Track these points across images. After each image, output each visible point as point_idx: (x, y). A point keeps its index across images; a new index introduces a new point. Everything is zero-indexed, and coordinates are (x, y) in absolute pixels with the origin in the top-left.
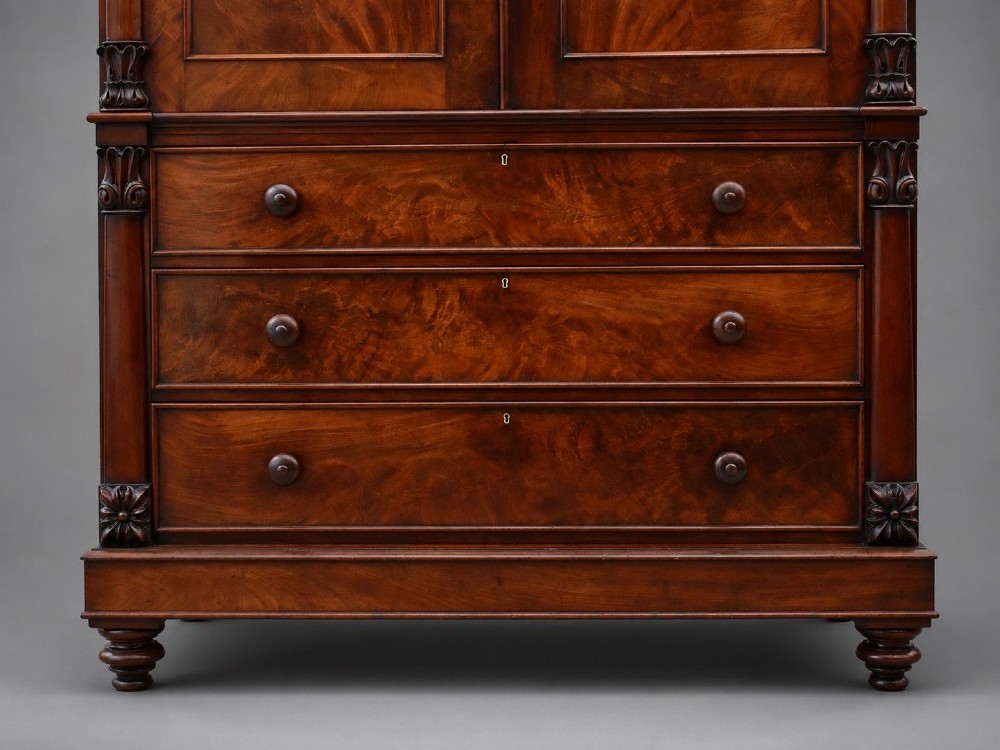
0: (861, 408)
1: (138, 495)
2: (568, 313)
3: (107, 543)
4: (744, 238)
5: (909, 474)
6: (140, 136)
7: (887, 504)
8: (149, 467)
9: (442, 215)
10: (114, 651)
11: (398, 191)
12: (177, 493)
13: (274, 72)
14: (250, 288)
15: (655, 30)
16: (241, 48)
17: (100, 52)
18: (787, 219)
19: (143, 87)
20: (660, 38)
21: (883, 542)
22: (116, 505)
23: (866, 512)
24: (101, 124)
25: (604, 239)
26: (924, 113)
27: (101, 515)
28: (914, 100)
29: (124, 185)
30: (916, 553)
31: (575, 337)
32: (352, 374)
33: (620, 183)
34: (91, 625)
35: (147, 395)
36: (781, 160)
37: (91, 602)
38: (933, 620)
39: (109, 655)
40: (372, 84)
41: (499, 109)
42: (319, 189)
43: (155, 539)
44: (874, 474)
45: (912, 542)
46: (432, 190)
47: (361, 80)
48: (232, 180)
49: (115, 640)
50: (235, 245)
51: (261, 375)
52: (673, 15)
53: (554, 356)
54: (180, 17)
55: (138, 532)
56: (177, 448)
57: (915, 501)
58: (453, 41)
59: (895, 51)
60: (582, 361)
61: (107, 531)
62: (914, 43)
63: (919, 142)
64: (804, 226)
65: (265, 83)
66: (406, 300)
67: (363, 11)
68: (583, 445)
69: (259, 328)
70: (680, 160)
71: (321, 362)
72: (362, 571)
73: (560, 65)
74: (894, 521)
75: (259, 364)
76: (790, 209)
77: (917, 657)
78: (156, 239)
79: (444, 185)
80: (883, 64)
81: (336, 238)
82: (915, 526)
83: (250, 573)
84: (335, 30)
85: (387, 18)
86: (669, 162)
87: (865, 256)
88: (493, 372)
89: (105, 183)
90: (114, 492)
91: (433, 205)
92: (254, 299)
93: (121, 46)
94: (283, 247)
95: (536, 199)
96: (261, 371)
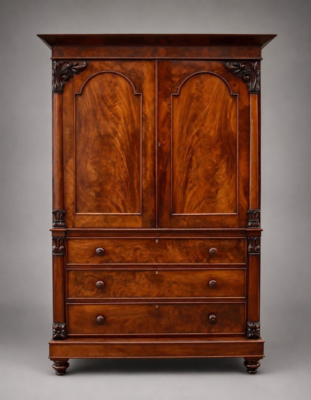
0: (246, 304)
1: (63, 326)
2: (173, 280)
3: (55, 339)
4: (217, 261)
5: (258, 320)
6: (63, 235)
7: (252, 328)
8: (66, 320)
9: (141, 255)
10: (57, 366)
11: (130, 249)
12: (72, 326)
13: (98, 217)
14: (91, 273)
15: (195, 208)
16: (89, 212)
17: (53, 213)
18: (228, 256)
19: (64, 222)
20: (196, 210)
21: (251, 338)
22: (57, 329)
23: (247, 330)
24: (53, 231)
25: (182, 261)
26: (262, 230)
27: (53, 332)
28: (260, 226)
29: (59, 247)
30: (259, 341)
31: (175, 286)
32: (118, 296)
33: (186, 247)
34: (51, 360)
35: (65, 300)
36: (226, 242)
37: (51, 355)
38: (263, 358)
39: (55, 366)
40: (123, 221)
41: (156, 228)
42: (109, 248)
43: (67, 337)
44: (248, 320)
45: (258, 338)
46: (139, 249)
47: (120, 220)
48: (87, 246)
49: (56, 363)
50: (88, 262)
51: (94, 296)
52: (200, 204)
53: (169, 291)
54: (73, 203)
55: (63, 336)
56: (73, 314)
57: (259, 327)
58: (143, 210)
59: (255, 214)
60: (176, 292)
61: (55, 335)
62: (260, 213)
63: (261, 238)
64: (232, 258)
65: (95, 221)
66: (132, 277)
67: (121, 202)
68: (176, 313)
69: (94, 284)
70: (202, 241)
71: (110, 293)
72: (120, 346)
73: (171, 217)
74: (254, 332)
75: (93, 293)
76: (229, 254)
77: (259, 366)
78: (67, 260)
79: (142, 248)
80: (252, 218)
81: (114, 261)
82: (259, 334)
83: (92, 347)
84: (114, 207)
85: (127, 203)
86: (199, 242)
87: (247, 266)
88: (154, 295)
89: (54, 247)
90: (57, 326)
91: (138, 253)
92: (92, 276)
93: (58, 211)
94: (100, 263)
95: (165, 251)
96: (94, 294)
